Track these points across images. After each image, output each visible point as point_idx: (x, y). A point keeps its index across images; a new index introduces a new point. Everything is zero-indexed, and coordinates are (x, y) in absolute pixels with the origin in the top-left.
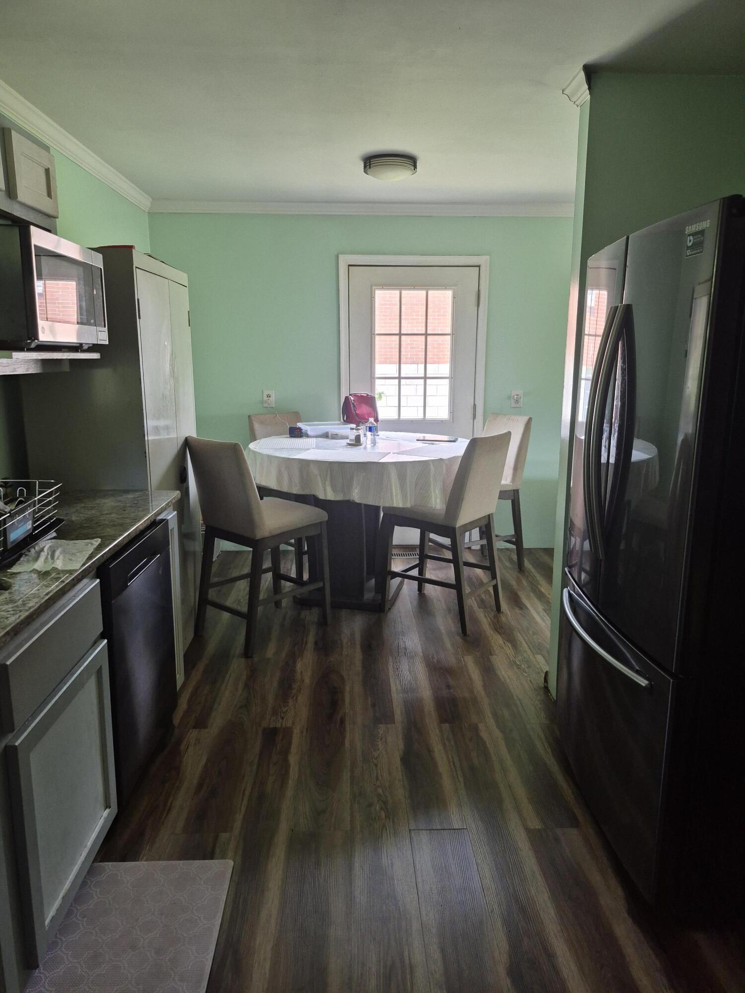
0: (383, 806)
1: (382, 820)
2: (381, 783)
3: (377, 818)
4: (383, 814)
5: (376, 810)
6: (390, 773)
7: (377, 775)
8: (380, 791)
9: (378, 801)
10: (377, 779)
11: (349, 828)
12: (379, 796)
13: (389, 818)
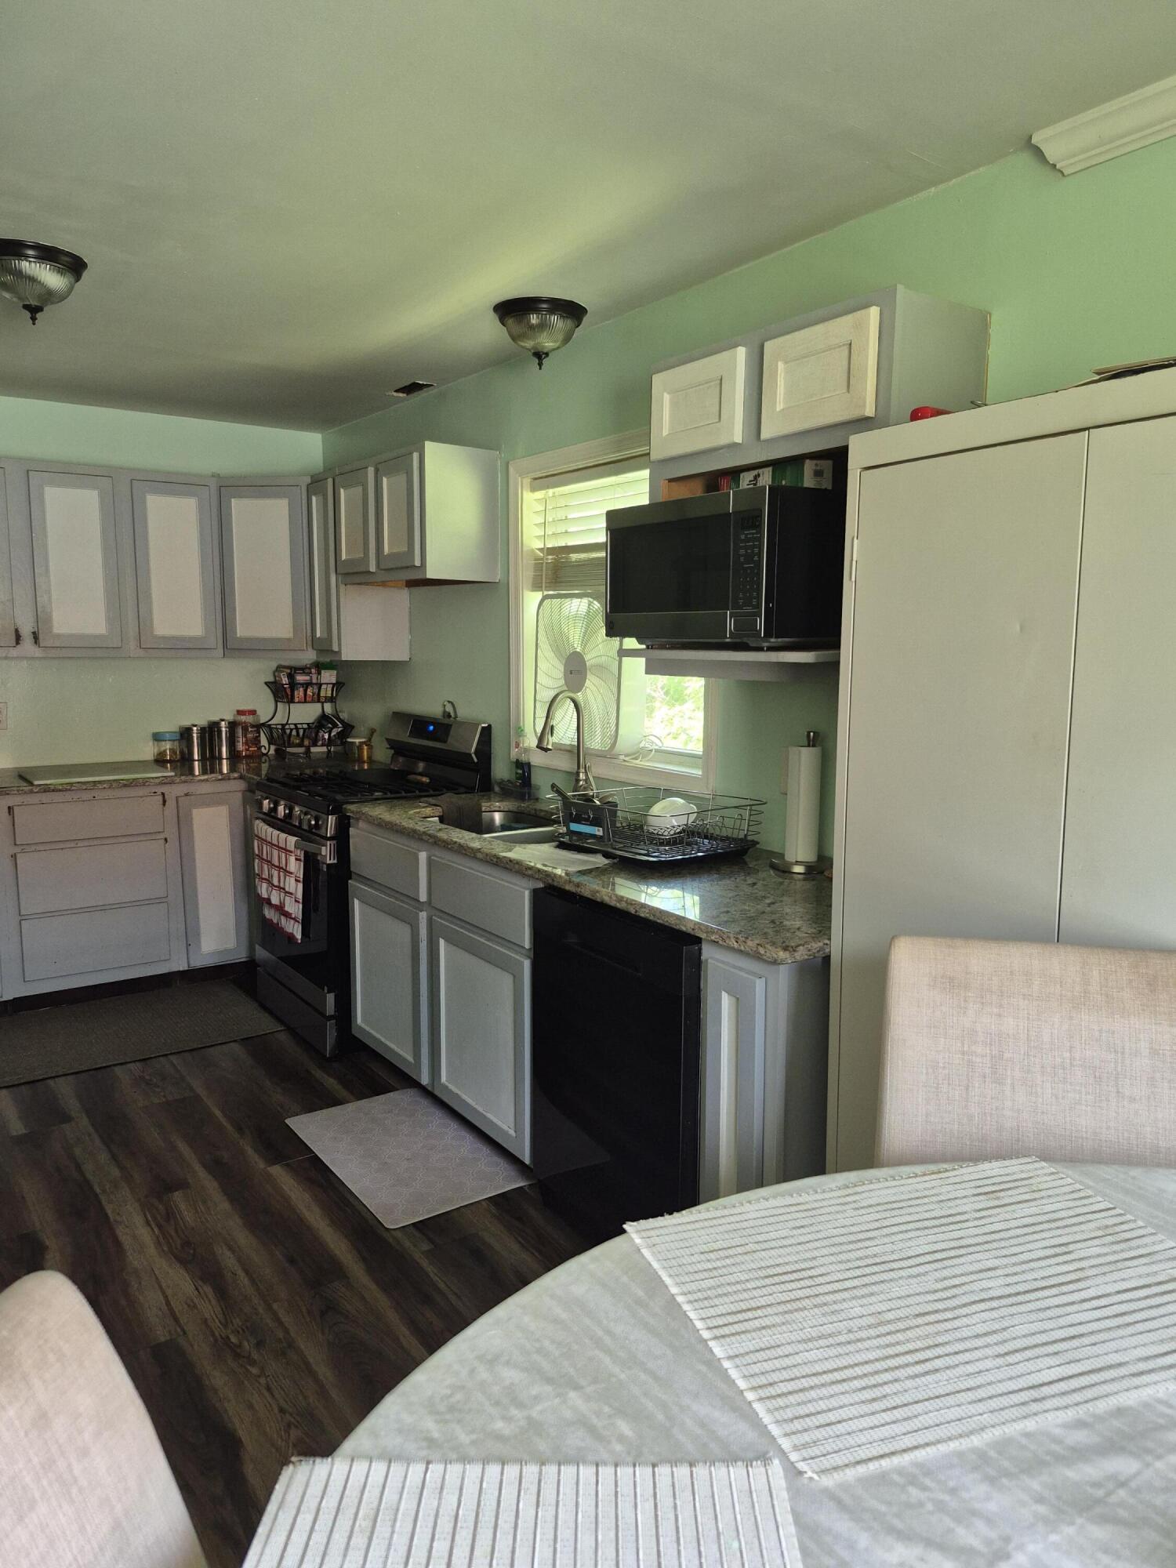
0: (239, 1351)
1: (233, 1332)
2: (259, 1383)
3: (241, 1332)
4: (234, 1339)
5: (248, 1341)
6: (251, 1407)
7: (272, 1394)
8: (254, 1371)
9: (250, 1355)
10: (269, 1389)
11: (275, 1306)
12: (253, 1363)
13: (222, 1338)
